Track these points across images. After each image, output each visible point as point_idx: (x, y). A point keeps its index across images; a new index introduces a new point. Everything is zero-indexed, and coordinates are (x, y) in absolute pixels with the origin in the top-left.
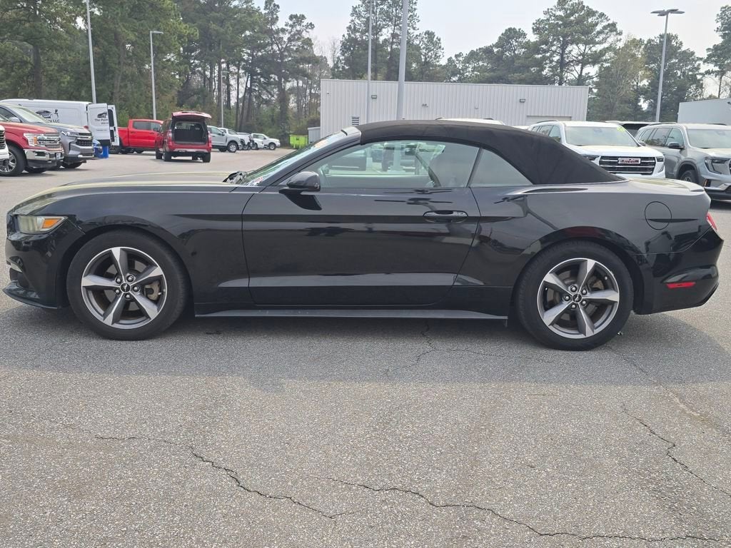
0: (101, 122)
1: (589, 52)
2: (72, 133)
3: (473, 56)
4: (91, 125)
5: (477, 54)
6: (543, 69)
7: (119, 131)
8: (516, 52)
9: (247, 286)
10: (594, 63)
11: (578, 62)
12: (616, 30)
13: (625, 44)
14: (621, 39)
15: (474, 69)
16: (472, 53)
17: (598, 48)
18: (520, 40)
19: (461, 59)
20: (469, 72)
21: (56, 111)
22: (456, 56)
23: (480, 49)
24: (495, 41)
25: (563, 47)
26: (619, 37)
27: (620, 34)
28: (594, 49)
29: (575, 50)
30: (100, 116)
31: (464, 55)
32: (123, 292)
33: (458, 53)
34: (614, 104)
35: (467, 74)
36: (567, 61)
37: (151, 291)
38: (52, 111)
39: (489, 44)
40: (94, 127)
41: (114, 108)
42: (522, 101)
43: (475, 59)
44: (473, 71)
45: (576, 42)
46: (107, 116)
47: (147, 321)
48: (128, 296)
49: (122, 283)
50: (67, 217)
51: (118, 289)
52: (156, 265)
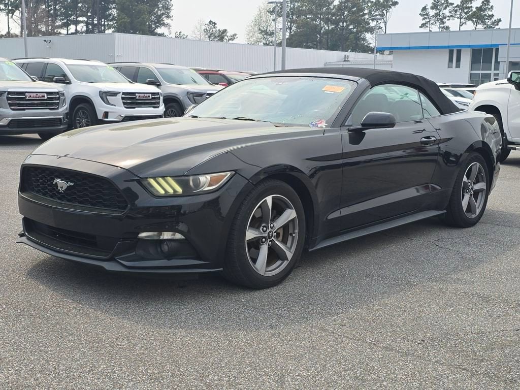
9: (340, 216)
32: (269, 240)
47: (286, 263)
48: (270, 243)
49: (268, 231)
50: (234, 172)
51: (264, 237)
52: (292, 209)
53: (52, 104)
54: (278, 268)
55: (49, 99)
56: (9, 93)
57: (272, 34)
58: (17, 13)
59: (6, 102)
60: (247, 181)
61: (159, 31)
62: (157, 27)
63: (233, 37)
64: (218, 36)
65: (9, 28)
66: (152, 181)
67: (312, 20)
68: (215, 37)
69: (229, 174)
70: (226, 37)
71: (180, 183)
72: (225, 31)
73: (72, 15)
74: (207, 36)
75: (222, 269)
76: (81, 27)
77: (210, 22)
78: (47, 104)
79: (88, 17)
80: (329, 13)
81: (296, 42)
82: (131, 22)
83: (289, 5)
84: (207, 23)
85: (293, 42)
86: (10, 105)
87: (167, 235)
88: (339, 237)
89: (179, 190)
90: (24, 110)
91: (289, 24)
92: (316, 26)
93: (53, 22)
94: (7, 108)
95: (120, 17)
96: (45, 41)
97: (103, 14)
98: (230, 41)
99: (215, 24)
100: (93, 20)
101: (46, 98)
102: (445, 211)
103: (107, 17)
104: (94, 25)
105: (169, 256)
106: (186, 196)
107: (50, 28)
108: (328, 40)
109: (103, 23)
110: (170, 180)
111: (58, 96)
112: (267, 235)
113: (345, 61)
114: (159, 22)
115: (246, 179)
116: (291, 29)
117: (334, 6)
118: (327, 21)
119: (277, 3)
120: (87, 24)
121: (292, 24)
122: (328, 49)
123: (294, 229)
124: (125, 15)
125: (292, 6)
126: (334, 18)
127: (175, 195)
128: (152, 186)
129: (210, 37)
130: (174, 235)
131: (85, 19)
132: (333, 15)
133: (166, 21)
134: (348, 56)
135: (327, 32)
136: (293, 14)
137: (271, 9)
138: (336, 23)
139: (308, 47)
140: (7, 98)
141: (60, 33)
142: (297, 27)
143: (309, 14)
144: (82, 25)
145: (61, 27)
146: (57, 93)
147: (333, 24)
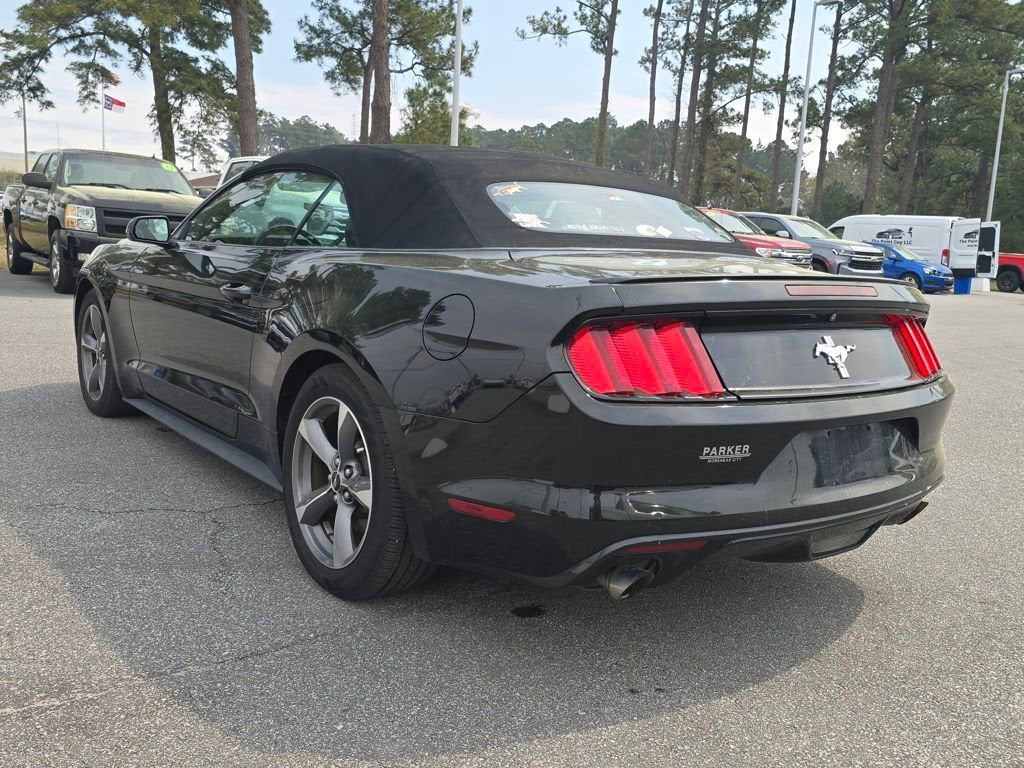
0: (967, 243)
2: (846, 251)
4: (953, 250)
7: (1000, 258)
21: (911, 229)
30: (968, 235)
38: (905, 229)
40: (957, 251)
41: (999, 225)
46: (978, 237)
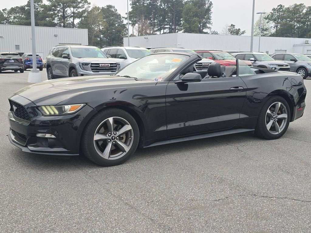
1: (76, 12)
3: (13, 10)
5: (15, 10)
6: (54, 19)
8: (38, 10)
9: (166, 129)
10: (79, 18)
11: (71, 17)
12: (87, 2)
13: (92, 9)
14: (90, 7)
15: (15, 18)
16: (12, 9)
17: (80, 10)
18: (39, 3)
19: (6, 12)
20: (12, 19)
22: (3, 10)
23: (16, 7)
24: (26, 3)
25: (63, 8)
26: (90, 5)
27: (90, 4)
28: (78, 10)
29: (69, 11)
31: (8, 10)
32: (112, 141)
33: (4, 9)
34: (92, 38)
35: (11, 20)
36: (66, 16)
37: (123, 138)
39: (23, 5)
42: (56, 36)
43: (15, 12)
44: (14, 19)
45: (69, 7)
47: (125, 154)
48: (114, 142)
49: (112, 136)
50: (85, 104)
51: (109, 139)
52: (128, 124)
53: (113, 69)
54: (119, 156)
55: (111, 66)
56: (92, 64)
57: (266, 30)
58: (137, 25)
59: (90, 68)
60: (92, 109)
61: (205, 30)
62: (203, 29)
63: (243, 33)
64: (236, 32)
65: (133, 32)
66: (44, 108)
67: (290, 21)
68: (234, 33)
69: (82, 105)
70: (240, 33)
71: (58, 109)
72: (239, 29)
73: (162, 25)
74: (230, 32)
75: (79, 154)
76: (167, 30)
77: (232, 25)
78: (110, 69)
79: (170, 25)
80: (299, 17)
81: (280, 34)
82: (190, 27)
83: (277, 14)
84: (230, 25)
85: (278, 34)
86: (92, 69)
87: (48, 136)
88: (168, 141)
89: (57, 112)
90: (99, 72)
91: (276, 24)
92: (291, 25)
93: (153, 29)
94: (90, 71)
95: (184, 25)
96: (145, 38)
97: (177, 23)
98: (242, 35)
99: (234, 26)
100: (172, 27)
101: (109, 66)
102: (254, 130)
103: (179, 25)
104: (173, 29)
105: (51, 146)
106: (60, 116)
107: (152, 31)
108: (299, 32)
109: (177, 28)
110: (53, 107)
111: (116, 65)
112: (111, 138)
113: (306, 43)
114: (205, 26)
115: (92, 108)
116: (277, 27)
117: (303, 14)
118: (298, 22)
119: (261, 13)
120: (170, 28)
121: (278, 24)
122: (299, 37)
123: (131, 136)
124: (186, 24)
125: (278, 14)
126: (302, 20)
127: (55, 115)
128: (43, 110)
129: (231, 33)
130: (51, 136)
131: (168, 26)
132: (302, 18)
133: (208, 25)
134: (308, 41)
135: (298, 28)
136: (278, 19)
137: (266, 17)
138: (304, 23)
139: (286, 37)
140: (91, 66)
141: (156, 34)
142: (281, 26)
143: (288, 18)
144: (167, 29)
145: (156, 31)
146: (116, 64)
147: (302, 23)
